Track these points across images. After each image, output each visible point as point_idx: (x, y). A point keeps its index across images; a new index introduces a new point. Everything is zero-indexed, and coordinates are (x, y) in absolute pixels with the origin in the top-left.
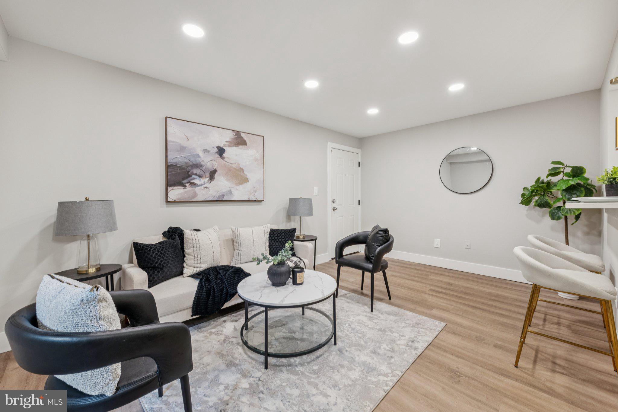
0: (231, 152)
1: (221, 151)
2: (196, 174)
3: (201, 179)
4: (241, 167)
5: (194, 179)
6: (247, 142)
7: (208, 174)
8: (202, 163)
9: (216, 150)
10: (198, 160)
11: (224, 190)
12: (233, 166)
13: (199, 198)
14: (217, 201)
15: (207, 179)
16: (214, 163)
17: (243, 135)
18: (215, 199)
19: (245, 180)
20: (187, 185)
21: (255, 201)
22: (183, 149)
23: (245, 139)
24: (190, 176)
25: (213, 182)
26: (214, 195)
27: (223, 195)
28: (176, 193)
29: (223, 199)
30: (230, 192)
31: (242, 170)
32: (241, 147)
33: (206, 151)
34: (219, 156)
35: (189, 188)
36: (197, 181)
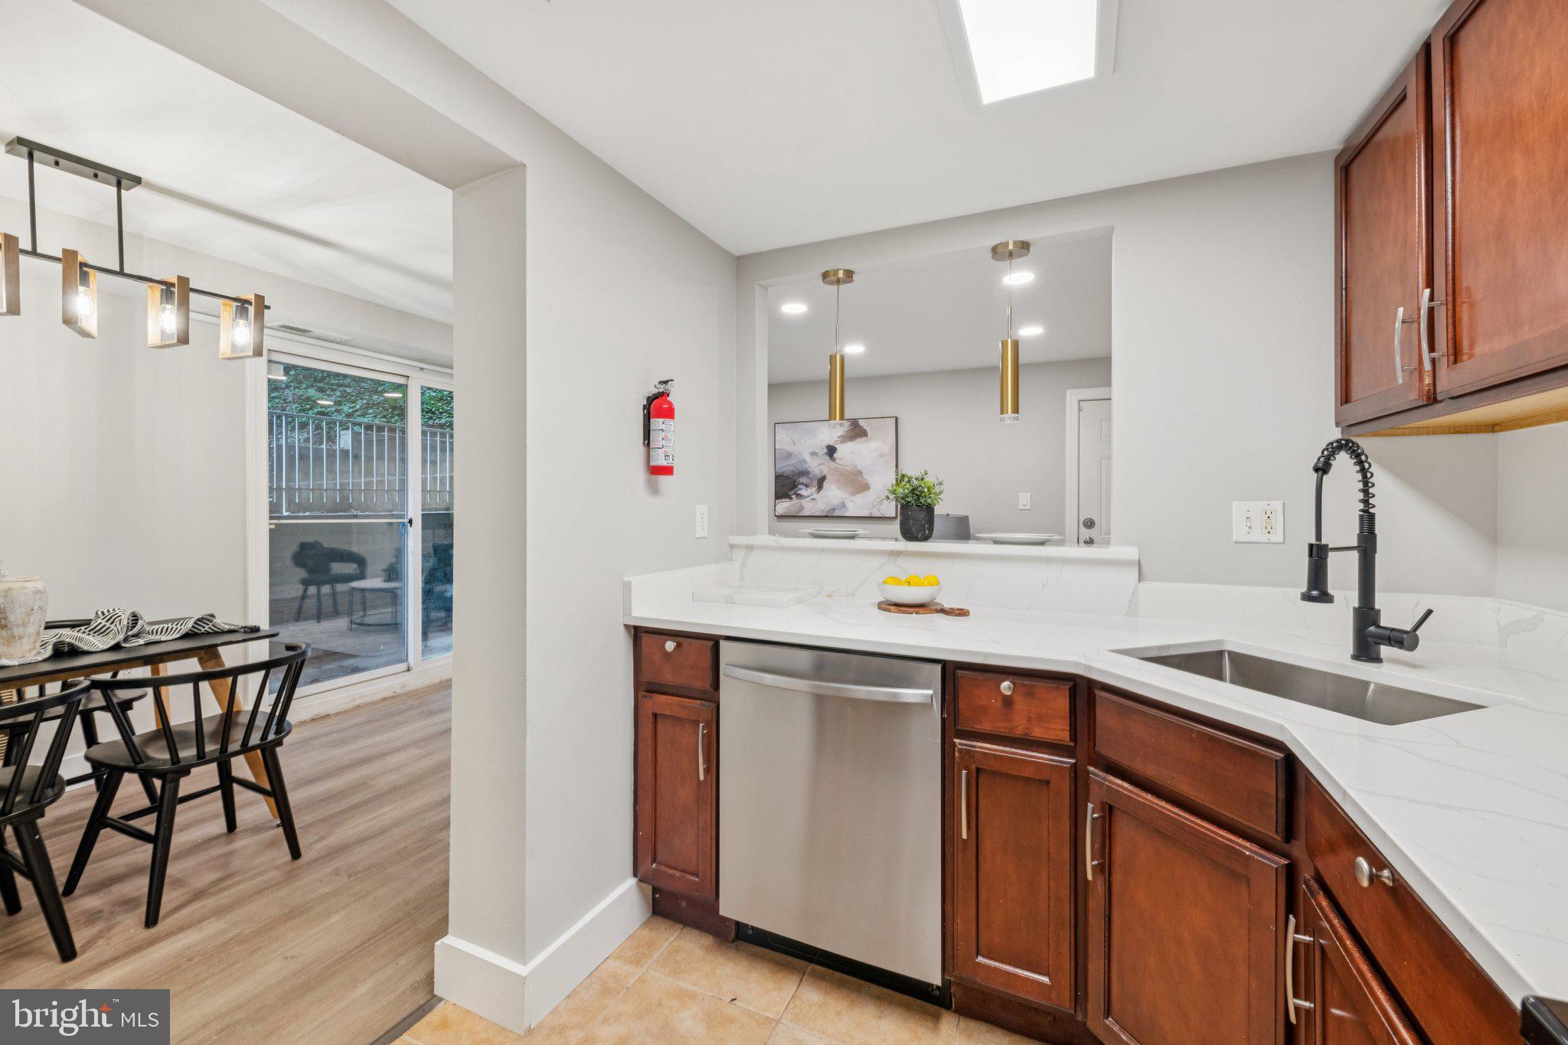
0: (845, 451)
1: (831, 451)
2: (802, 484)
3: (808, 489)
4: (859, 469)
5: (801, 489)
6: (868, 431)
7: (815, 483)
8: (809, 469)
9: (826, 450)
10: (805, 466)
11: (835, 502)
12: (847, 468)
13: (806, 513)
14: (826, 516)
15: (814, 489)
16: (823, 467)
17: (862, 423)
18: (824, 514)
19: (865, 487)
20: (793, 497)
21: (880, 517)
22: (789, 455)
23: (865, 427)
24: (796, 486)
25: (821, 492)
26: (822, 508)
27: (834, 509)
28: (784, 506)
29: (834, 515)
30: (843, 505)
31: (860, 473)
32: (858, 440)
33: (814, 454)
34: (828, 458)
35: (795, 500)
36: (804, 492)
